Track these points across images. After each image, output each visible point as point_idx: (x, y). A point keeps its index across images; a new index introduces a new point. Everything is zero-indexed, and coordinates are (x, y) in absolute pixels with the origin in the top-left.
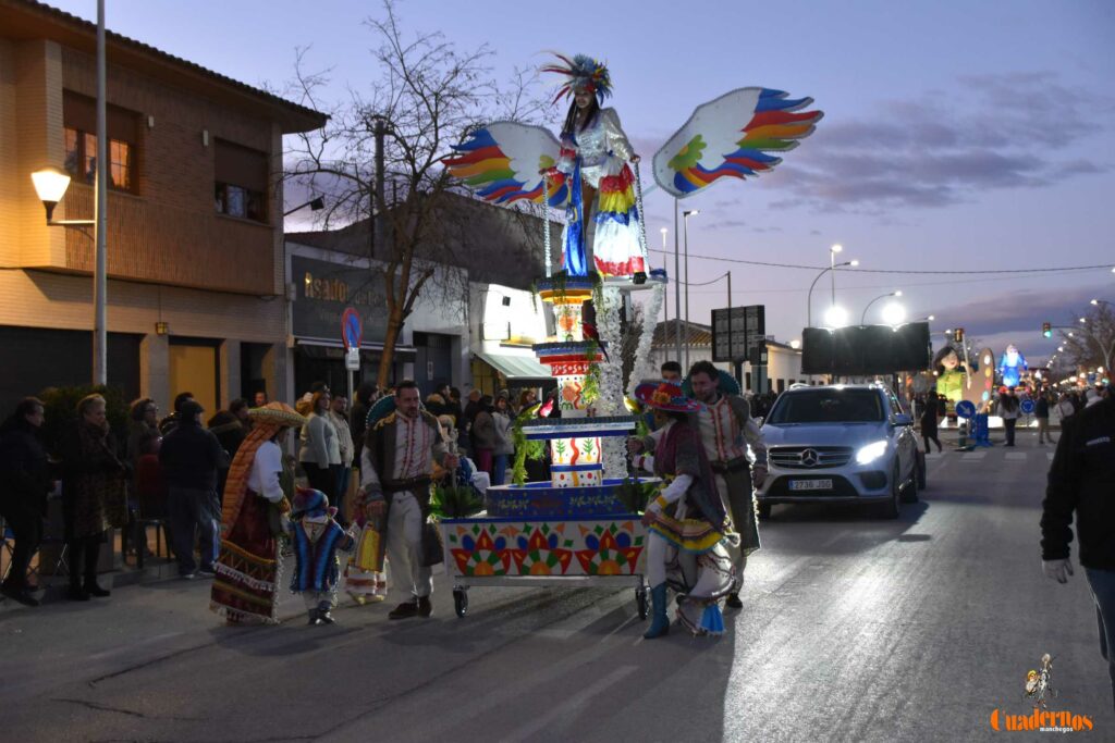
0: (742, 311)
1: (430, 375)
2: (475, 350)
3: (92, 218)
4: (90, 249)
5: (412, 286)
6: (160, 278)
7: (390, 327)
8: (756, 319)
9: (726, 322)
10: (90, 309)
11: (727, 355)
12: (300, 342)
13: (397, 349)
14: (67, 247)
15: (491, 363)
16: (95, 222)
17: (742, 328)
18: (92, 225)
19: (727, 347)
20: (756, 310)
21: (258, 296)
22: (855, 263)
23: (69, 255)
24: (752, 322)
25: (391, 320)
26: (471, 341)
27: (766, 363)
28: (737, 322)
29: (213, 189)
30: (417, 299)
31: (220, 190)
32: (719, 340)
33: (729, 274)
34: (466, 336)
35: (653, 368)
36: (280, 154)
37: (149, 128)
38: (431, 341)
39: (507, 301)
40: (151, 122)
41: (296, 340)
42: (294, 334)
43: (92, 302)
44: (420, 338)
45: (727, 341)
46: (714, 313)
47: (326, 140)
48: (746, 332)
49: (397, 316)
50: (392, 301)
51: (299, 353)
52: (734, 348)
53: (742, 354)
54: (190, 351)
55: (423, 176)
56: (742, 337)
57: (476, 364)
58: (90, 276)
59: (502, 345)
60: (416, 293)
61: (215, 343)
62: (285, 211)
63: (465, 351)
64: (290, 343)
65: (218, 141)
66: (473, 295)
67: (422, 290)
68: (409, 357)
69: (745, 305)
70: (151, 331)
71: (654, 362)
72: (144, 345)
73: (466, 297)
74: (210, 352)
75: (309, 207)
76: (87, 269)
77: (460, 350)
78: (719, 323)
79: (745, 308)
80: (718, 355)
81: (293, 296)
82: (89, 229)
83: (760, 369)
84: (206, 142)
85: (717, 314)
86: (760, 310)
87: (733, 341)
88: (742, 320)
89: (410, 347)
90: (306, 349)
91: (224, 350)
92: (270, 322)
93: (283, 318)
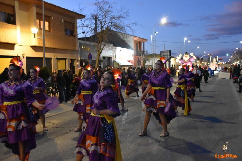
0: (166, 51)
1: (106, 64)
2: (115, 60)
3: (42, 36)
4: (42, 42)
5: (102, 48)
6: (55, 47)
7: (98, 56)
9: (163, 54)
10: (42, 53)
12: (81, 59)
13: (99, 60)
14: (38, 42)
15: (118, 62)
16: (43, 37)
17: (166, 55)
18: (42, 38)
20: (169, 51)
21: (73, 50)
22: (189, 42)
23: (38, 43)
24: (168, 54)
25: (98, 54)
26: (114, 58)
27: (171, 61)
28: (166, 54)
29: (64, 30)
30: (103, 50)
31: (66, 30)
33: (164, 44)
34: (113, 57)
35: (150, 63)
36: (77, 23)
37: (52, 19)
38: (106, 58)
39: (120, 50)
40: (52, 18)
41: (80, 58)
42: (80, 57)
43: (42, 52)
44: (104, 58)
46: (161, 52)
47: (85, 21)
48: (167, 55)
49: (99, 54)
54: (61, 61)
55: (104, 27)
56: (166, 57)
57: (115, 62)
58: (42, 47)
60: (102, 49)
61: (65, 59)
62: (78, 34)
63: (113, 60)
64: (79, 59)
65: (65, 21)
66: (114, 49)
67: (104, 49)
68: (102, 61)
69: (167, 50)
70: (53, 57)
71: (150, 62)
72: (52, 60)
73: (113, 50)
74: (64, 61)
75: (82, 33)
76: (41, 46)
77: (112, 60)
78: (162, 54)
79: (167, 51)
81: (79, 50)
82: (42, 39)
83: (170, 63)
84: (63, 21)
85: (162, 52)
86: (170, 51)
88: (166, 53)
89: (102, 59)
90: (82, 60)
91: (67, 60)
92: (75, 55)
93: (78, 54)
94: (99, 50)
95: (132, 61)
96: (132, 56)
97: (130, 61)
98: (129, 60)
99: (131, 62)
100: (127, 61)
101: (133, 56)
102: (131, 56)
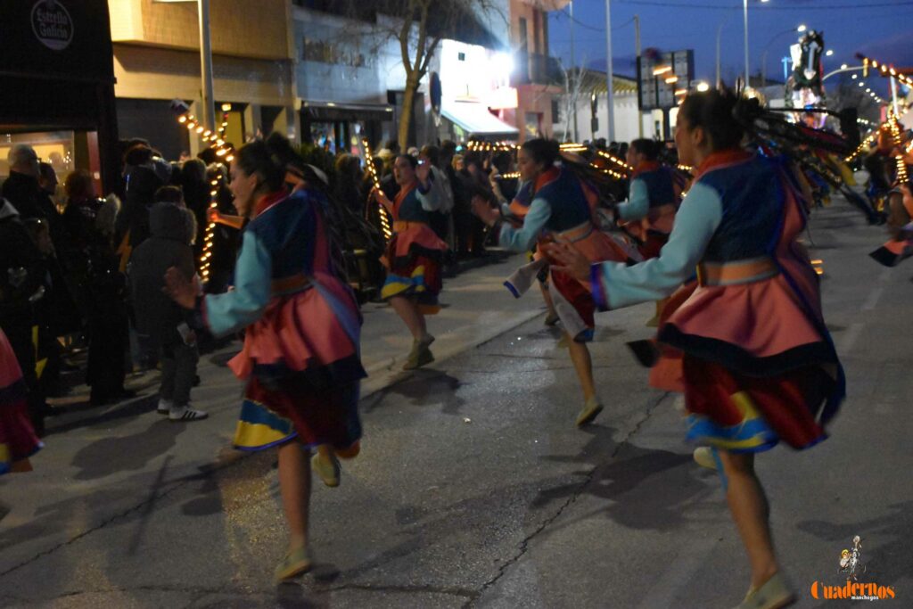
0: (669, 56)
8: (685, 65)
11: (654, 103)
12: (306, 105)
15: (450, 118)
19: (654, 95)
20: (684, 55)
21: (271, 61)
24: (681, 67)
32: (645, 87)
33: (636, 18)
34: (427, 94)
39: (462, 57)
41: (303, 103)
42: (300, 95)
44: (392, 97)
45: (654, 89)
49: (414, 77)
50: (406, 62)
51: (304, 113)
52: (661, 95)
53: (671, 101)
59: (456, 101)
61: (241, 108)
63: (428, 108)
64: (297, 105)
68: (388, 116)
70: (197, 98)
74: (238, 117)
78: (644, 70)
79: (672, 54)
80: (646, 102)
81: (297, 59)
86: (689, 55)
87: (660, 88)
89: (386, 106)
90: (312, 111)
91: (248, 113)
92: (281, 87)
93: (289, 81)
94: (413, 60)
95: (505, 111)
96: (507, 82)
97: (495, 113)
98: (493, 108)
99: (501, 115)
100: (488, 112)
101: (513, 85)
102: (503, 85)
